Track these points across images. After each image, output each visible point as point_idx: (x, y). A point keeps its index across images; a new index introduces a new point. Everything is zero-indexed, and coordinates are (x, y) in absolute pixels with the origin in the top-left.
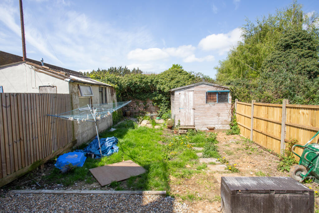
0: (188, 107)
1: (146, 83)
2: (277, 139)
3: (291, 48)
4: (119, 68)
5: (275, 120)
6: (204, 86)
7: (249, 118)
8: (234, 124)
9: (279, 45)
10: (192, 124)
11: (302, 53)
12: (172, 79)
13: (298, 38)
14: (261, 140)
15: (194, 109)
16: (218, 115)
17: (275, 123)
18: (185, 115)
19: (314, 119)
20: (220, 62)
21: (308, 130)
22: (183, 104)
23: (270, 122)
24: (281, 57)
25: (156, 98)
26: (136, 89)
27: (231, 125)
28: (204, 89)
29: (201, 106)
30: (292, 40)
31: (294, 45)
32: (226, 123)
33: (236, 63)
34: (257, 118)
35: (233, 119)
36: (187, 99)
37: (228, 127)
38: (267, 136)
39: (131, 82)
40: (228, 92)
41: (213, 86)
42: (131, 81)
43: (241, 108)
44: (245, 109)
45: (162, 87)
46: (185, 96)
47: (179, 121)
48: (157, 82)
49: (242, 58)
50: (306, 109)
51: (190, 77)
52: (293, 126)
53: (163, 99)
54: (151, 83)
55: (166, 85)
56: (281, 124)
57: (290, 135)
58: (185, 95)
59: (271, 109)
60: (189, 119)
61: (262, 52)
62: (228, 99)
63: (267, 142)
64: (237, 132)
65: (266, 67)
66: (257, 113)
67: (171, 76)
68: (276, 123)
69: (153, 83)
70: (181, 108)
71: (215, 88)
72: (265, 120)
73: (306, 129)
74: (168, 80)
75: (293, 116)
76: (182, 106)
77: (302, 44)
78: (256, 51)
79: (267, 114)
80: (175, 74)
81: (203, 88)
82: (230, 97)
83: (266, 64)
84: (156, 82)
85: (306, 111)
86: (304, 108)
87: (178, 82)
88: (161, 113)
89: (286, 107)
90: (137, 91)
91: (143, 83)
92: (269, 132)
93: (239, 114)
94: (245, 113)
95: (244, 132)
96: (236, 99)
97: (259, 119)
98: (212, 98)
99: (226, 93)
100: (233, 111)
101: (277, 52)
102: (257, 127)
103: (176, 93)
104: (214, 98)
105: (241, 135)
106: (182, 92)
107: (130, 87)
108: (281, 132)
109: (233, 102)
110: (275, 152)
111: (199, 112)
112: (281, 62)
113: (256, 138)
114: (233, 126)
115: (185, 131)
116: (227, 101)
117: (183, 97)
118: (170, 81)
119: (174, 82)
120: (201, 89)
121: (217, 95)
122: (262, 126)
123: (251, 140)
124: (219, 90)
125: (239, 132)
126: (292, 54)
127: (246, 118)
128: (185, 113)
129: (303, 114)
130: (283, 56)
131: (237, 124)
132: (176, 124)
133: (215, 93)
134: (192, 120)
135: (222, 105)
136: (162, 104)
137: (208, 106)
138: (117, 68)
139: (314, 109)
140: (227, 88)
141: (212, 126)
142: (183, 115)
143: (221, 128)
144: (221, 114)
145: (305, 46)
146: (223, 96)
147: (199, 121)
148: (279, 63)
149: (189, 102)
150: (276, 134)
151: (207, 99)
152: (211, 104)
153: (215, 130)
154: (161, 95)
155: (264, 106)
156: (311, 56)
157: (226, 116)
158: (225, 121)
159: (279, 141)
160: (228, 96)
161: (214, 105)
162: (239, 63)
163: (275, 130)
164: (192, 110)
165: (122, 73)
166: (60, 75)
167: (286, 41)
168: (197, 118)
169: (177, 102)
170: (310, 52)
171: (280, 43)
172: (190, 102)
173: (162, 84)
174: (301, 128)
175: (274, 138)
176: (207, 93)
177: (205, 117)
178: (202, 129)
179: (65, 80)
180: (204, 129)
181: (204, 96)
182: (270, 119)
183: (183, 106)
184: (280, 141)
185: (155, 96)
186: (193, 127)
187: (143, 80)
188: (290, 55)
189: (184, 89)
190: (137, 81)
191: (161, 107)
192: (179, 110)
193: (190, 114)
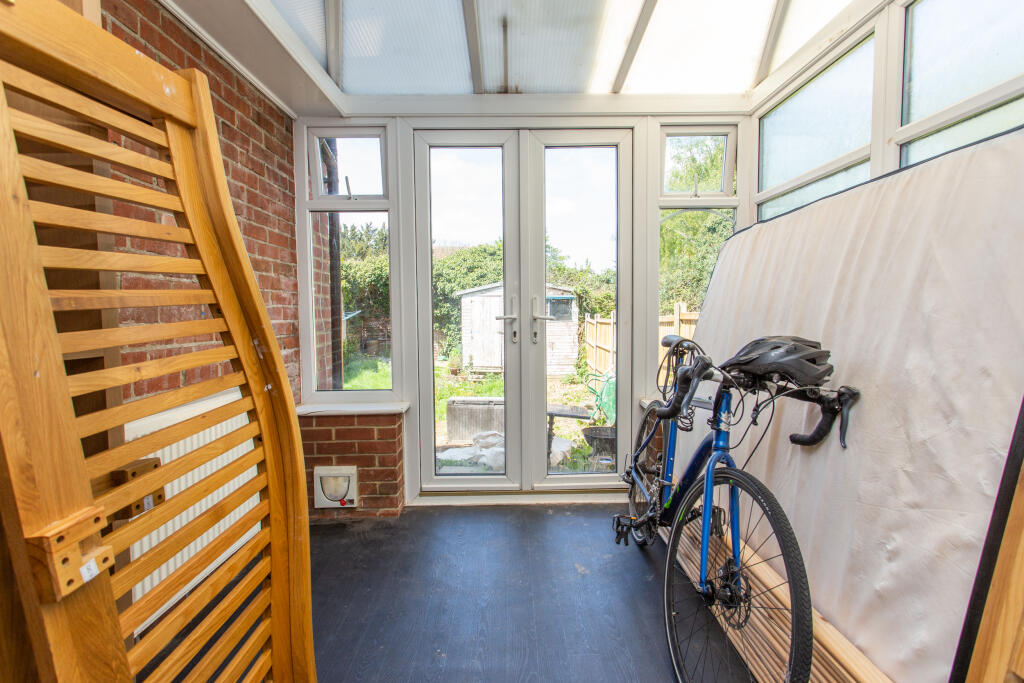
0: (488, 330)
4: (365, 228)
8: (582, 363)
10: (497, 364)
12: (471, 269)
18: (483, 346)
22: (478, 322)
27: (576, 365)
32: (569, 362)
35: (581, 354)
36: (486, 313)
37: (571, 370)
39: (380, 275)
40: (572, 300)
42: (378, 272)
45: (448, 287)
46: (483, 306)
47: (471, 358)
53: (453, 315)
55: (457, 282)
58: (483, 303)
60: (491, 354)
62: (571, 314)
67: (469, 263)
70: (474, 330)
74: (463, 271)
76: (476, 326)
80: (478, 258)
82: (575, 309)
87: (481, 277)
88: (450, 345)
93: (589, 344)
96: (586, 314)
99: (568, 302)
100: (581, 336)
103: (465, 301)
106: (477, 299)
109: (582, 320)
114: (579, 367)
115: (481, 376)
116: (570, 318)
117: (478, 308)
118: (466, 274)
119: (473, 275)
121: (549, 305)
124: (554, 295)
128: (483, 342)
131: (586, 363)
132: (466, 362)
134: (497, 355)
135: (559, 326)
138: (358, 229)
140: (570, 292)
142: (479, 344)
143: (557, 373)
144: (557, 344)
146: (561, 307)
149: (490, 319)
157: (567, 348)
158: (566, 358)
160: (570, 308)
164: (497, 335)
165: (372, 242)
169: (467, 318)
173: (449, 281)
183: (479, 327)
186: (498, 370)
191: (449, 333)
192: (471, 335)
193: (493, 342)
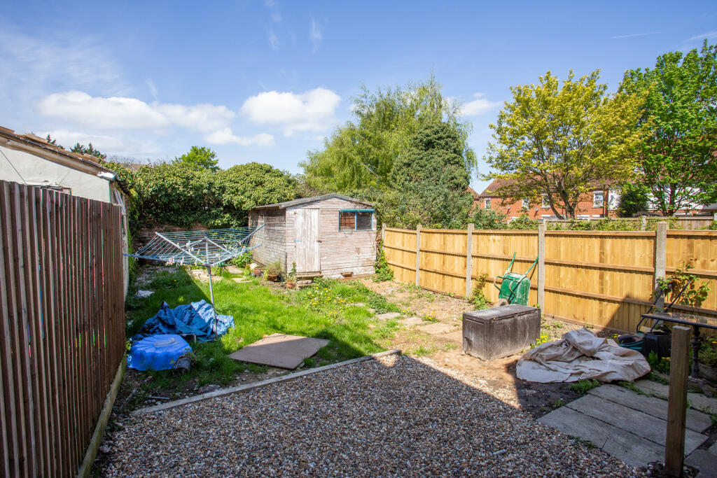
0: (309, 239)
1: (197, 189)
2: (460, 277)
3: (433, 147)
5: (456, 252)
6: (336, 200)
7: (413, 252)
8: (382, 264)
9: (418, 140)
10: (316, 268)
11: (447, 157)
13: (441, 134)
14: (435, 282)
15: (320, 241)
16: (358, 250)
17: (456, 255)
18: (305, 253)
19: (506, 245)
20: (310, 153)
21: (500, 259)
22: (301, 232)
23: (449, 254)
24: (422, 159)
25: (218, 222)
26: (171, 202)
27: (377, 266)
28: (336, 206)
29: (331, 236)
30: (435, 136)
31: (438, 144)
32: (369, 263)
33: (345, 160)
34: (426, 252)
35: (380, 255)
36: (308, 224)
37: (372, 271)
38: (444, 274)
39: (162, 185)
40: (372, 212)
41: (351, 201)
42: (161, 182)
43: (395, 239)
44: (403, 238)
45: (236, 199)
46: (305, 218)
47: (294, 265)
48: (223, 189)
49: (355, 152)
50: (497, 234)
51: (289, 182)
52: (481, 257)
53: (232, 225)
54: (209, 189)
56: (465, 257)
57: (477, 270)
58: (305, 215)
59: (449, 237)
60: (311, 260)
61: (392, 146)
62: (371, 225)
63: (443, 284)
64: (389, 276)
65: (400, 173)
66: (427, 245)
68: (458, 256)
69: (213, 190)
70: (297, 239)
71: (354, 204)
72: (441, 253)
73: (498, 259)
75: (482, 244)
76: (298, 236)
77: (447, 144)
78: (380, 144)
79: (444, 244)
81: (334, 204)
82: (374, 221)
83: (401, 168)
84: (220, 187)
85: (497, 238)
86: (495, 234)
89: (473, 233)
90: (175, 206)
91: (191, 189)
92: (448, 270)
93: (391, 248)
94: (403, 246)
95: (402, 275)
96: (383, 224)
97: (430, 252)
98: (347, 221)
99: (369, 214)
100: (380, 242)
101: (415, 150)
102: (426, 264)
103: (289, 213)
104: (352, 221)
105: (397, 280)
106: (300, 211)
107: (157, 195)
108: (466, 266)
109: (379, 228)
110: (457, 294)
111: (328, 246)
112: (422, 167)
113: (426, 281)
114: (379, 268)
115: (310, 281)
116: (370, 227)
117: (300, 219)
119: (262, 189)
120: (331, 206)
121: (356, 217)
122: (436, 262)
123: (417, 285)
124: (359, 208)
125: (392, 276)
126: (436, 157)
127: (405, 253)
128: (305, 249)
129: (494, 241)
130: (424, 158)
131: (386, 264)
132: (289, 270)
133: (353, 213)
134: (317, 261)
135: (363, 234)
136: (231, 235)
137: (341, 235)
139: (506, 235)
140: (371, 206)
141: (349, 271)
142: (302, 252)
143: (362, 273)
144: (362, 249)
145: (450, 147)
146: (364, 219)
147: (329, 263)
148: (419, 168)
149: (311, 229)
150: (458, 270)
151: (341, 224)
152: (347, 231)
153: (353, 276)
154: (228, 215)
155: (437, 233)
156: (457, 163)
157: (369, 253)
158: (368, 260)
159: (463, 280)
160: (371, 219)
161: (352, 234)
162: (351, 161)
163: (456, 265)
164: (317, 244)
166: (84, 162)
167: (428, 136)
168: (325, 258)
169: (290, 228)
170: (455, 158)
171: (420, 137)
172: (313, 229)
174: (492, 258)
175: (455, 277)
176: (340, 213)
177: (337, 256)
178: (334, 276)
179: (98, 175)
180: (337, 276)
181: (336, 218)
182: (448, 251)
183: (301, 237)
184: (465, 278)
185: (216, 217)
186: (318, 275)
187: (191, 182)
188: (433, 158)
189: (303, 204)
190: (176, 184)
192: (294, 244)
193: (313, 250)
